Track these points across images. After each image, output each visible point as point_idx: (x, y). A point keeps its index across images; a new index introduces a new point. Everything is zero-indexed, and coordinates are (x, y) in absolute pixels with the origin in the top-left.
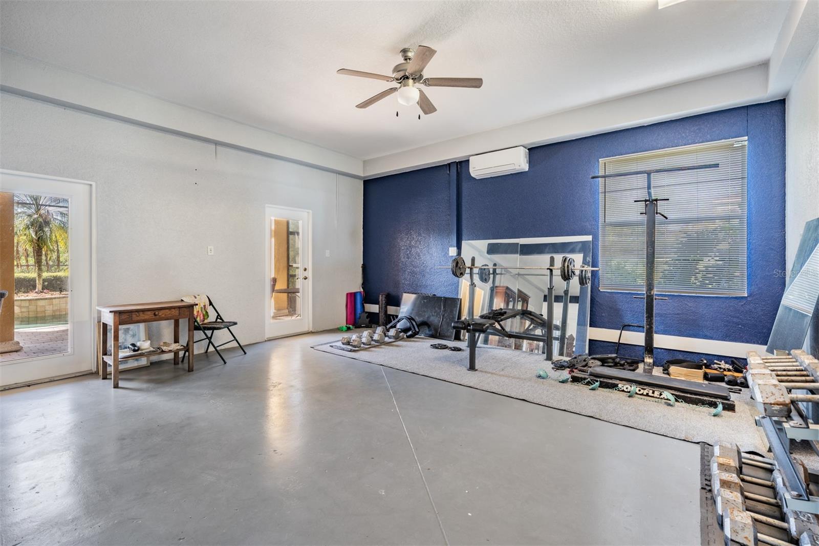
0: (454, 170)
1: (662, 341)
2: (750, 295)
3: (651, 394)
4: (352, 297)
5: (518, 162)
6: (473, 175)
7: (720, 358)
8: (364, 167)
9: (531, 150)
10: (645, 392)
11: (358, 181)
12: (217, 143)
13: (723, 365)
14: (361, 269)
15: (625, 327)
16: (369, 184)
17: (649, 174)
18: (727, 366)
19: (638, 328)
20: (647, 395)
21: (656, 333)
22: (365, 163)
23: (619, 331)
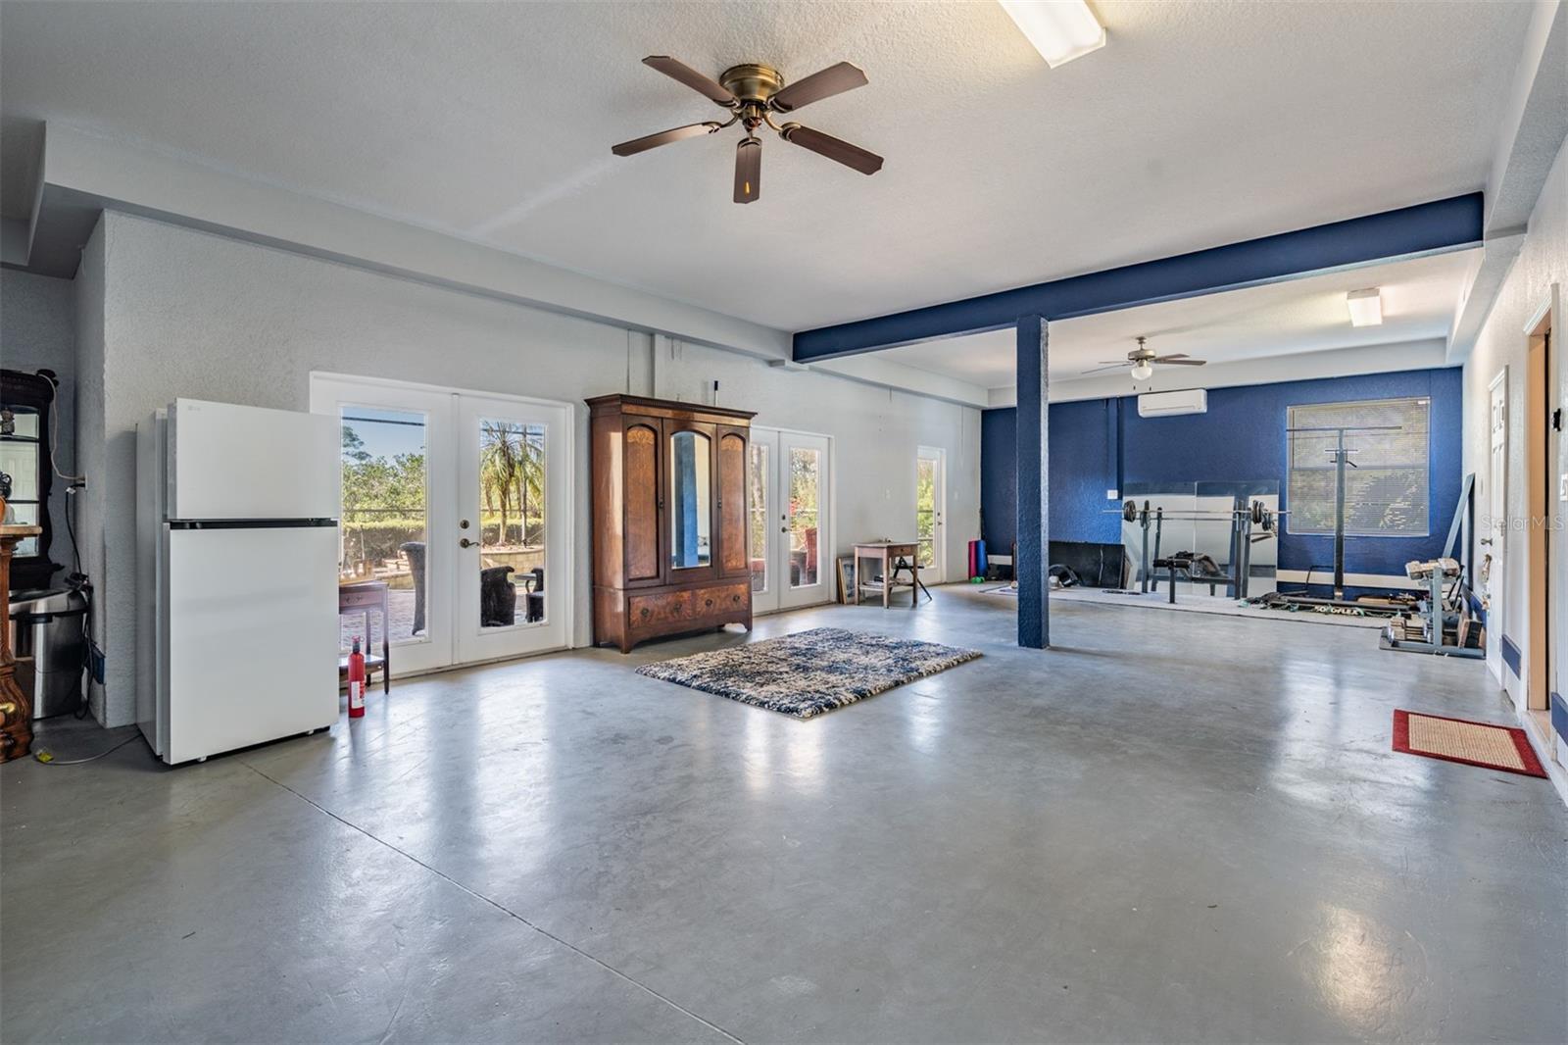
0: (1113, 408)
1: (1351, 579)
2: (1432, 535)
3: (1343, 612)
4: (974, 547)
5: (1197, 403)
6: (1141, 414)
7: (1405, 591)
8: (989, 397)
9: (1210, 392)
10: (1338, 611)
11: (976, 411)
12: (891, 388)
13: (1407, 596)
14: (979, 514)
15: (1313, 568)
16: (987, 415)
17: (1341, 430)
18: (1411, 597)
19: (1328, 568)
20: (1341, 613)
21: (1346, 572)
22: (991, 392)
23: (1307, 573)
